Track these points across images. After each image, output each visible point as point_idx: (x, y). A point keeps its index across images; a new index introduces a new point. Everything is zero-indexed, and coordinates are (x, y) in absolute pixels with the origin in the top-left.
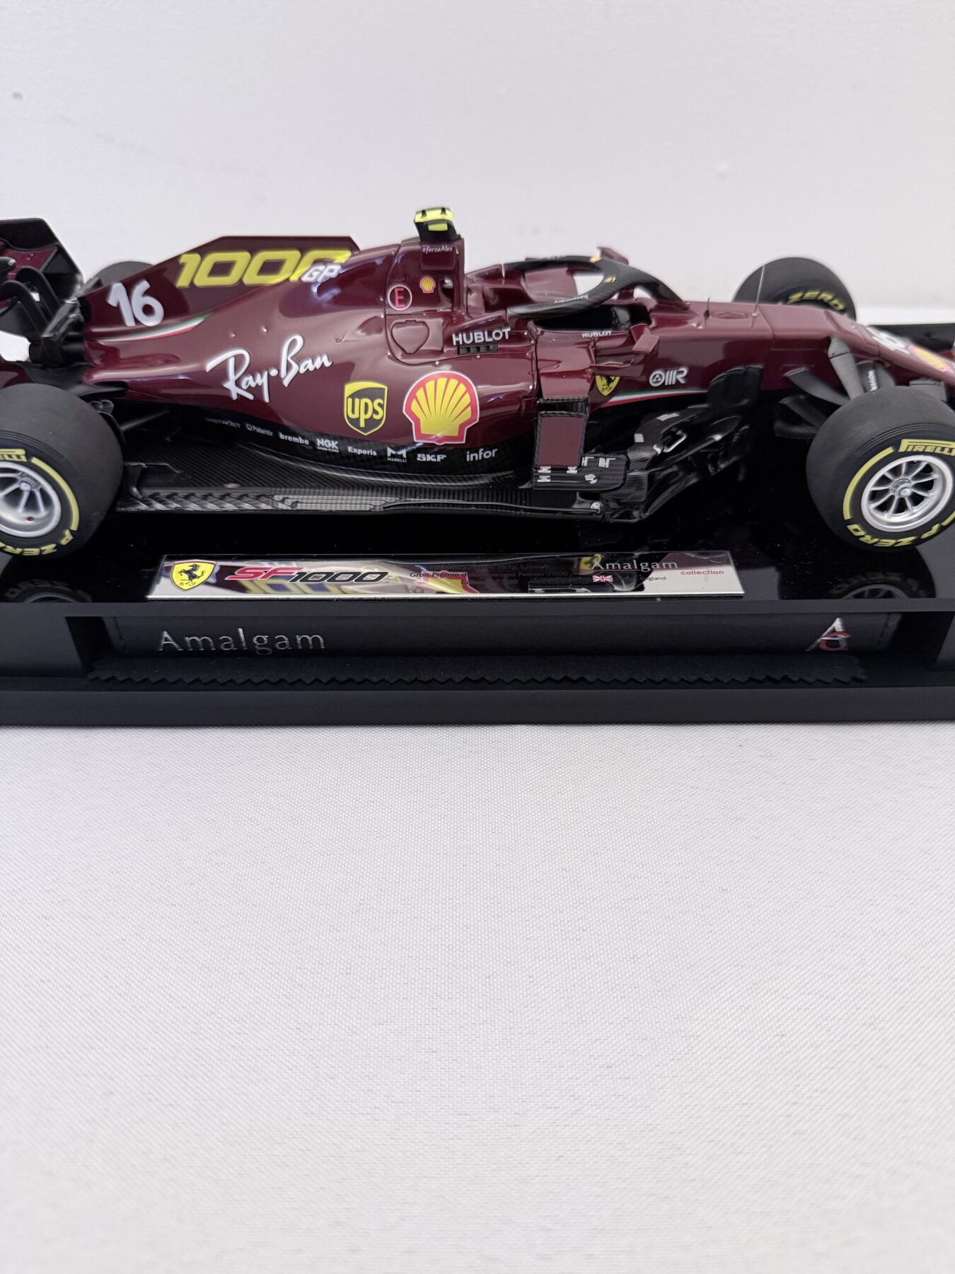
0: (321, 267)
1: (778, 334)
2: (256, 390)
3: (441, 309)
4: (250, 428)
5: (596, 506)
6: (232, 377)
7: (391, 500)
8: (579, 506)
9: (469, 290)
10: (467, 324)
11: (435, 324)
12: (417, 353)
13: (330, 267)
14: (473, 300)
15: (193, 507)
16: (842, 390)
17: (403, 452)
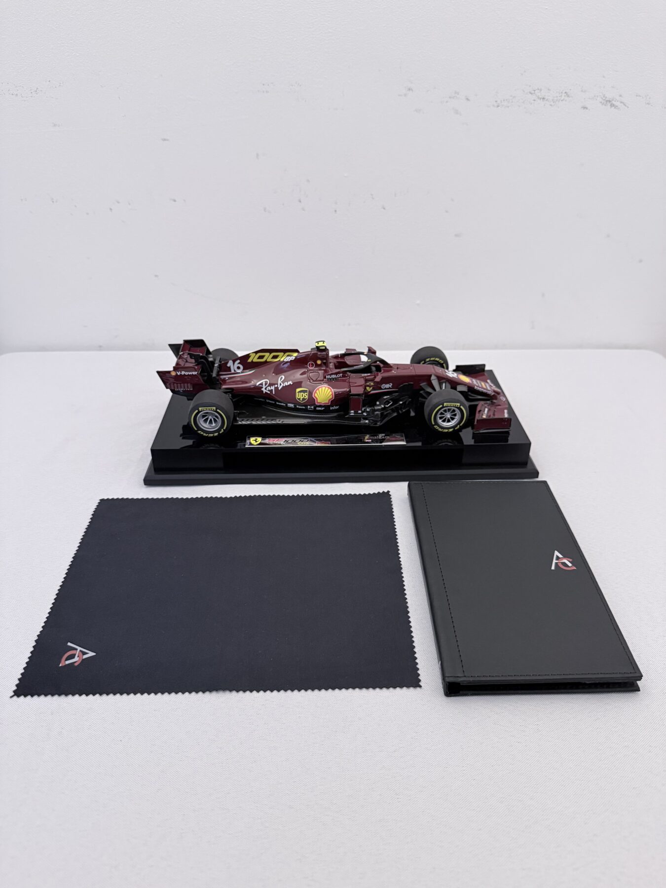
0: (289, 357)
1: (417, 374)
2: (271, 391)
3: (322, 368)
4: (267, 401)
5: (367, 421)
6: (264, 387)
7: (309, 420)
8: (362, 421)
9: (330, 363)
10: (330, 373)
11: (321, 372)
12: (316, 381)
13: (292, 357)
14: (331, 365)
15: (254, 423)
16: (435, 390)
17: (313, 407)
